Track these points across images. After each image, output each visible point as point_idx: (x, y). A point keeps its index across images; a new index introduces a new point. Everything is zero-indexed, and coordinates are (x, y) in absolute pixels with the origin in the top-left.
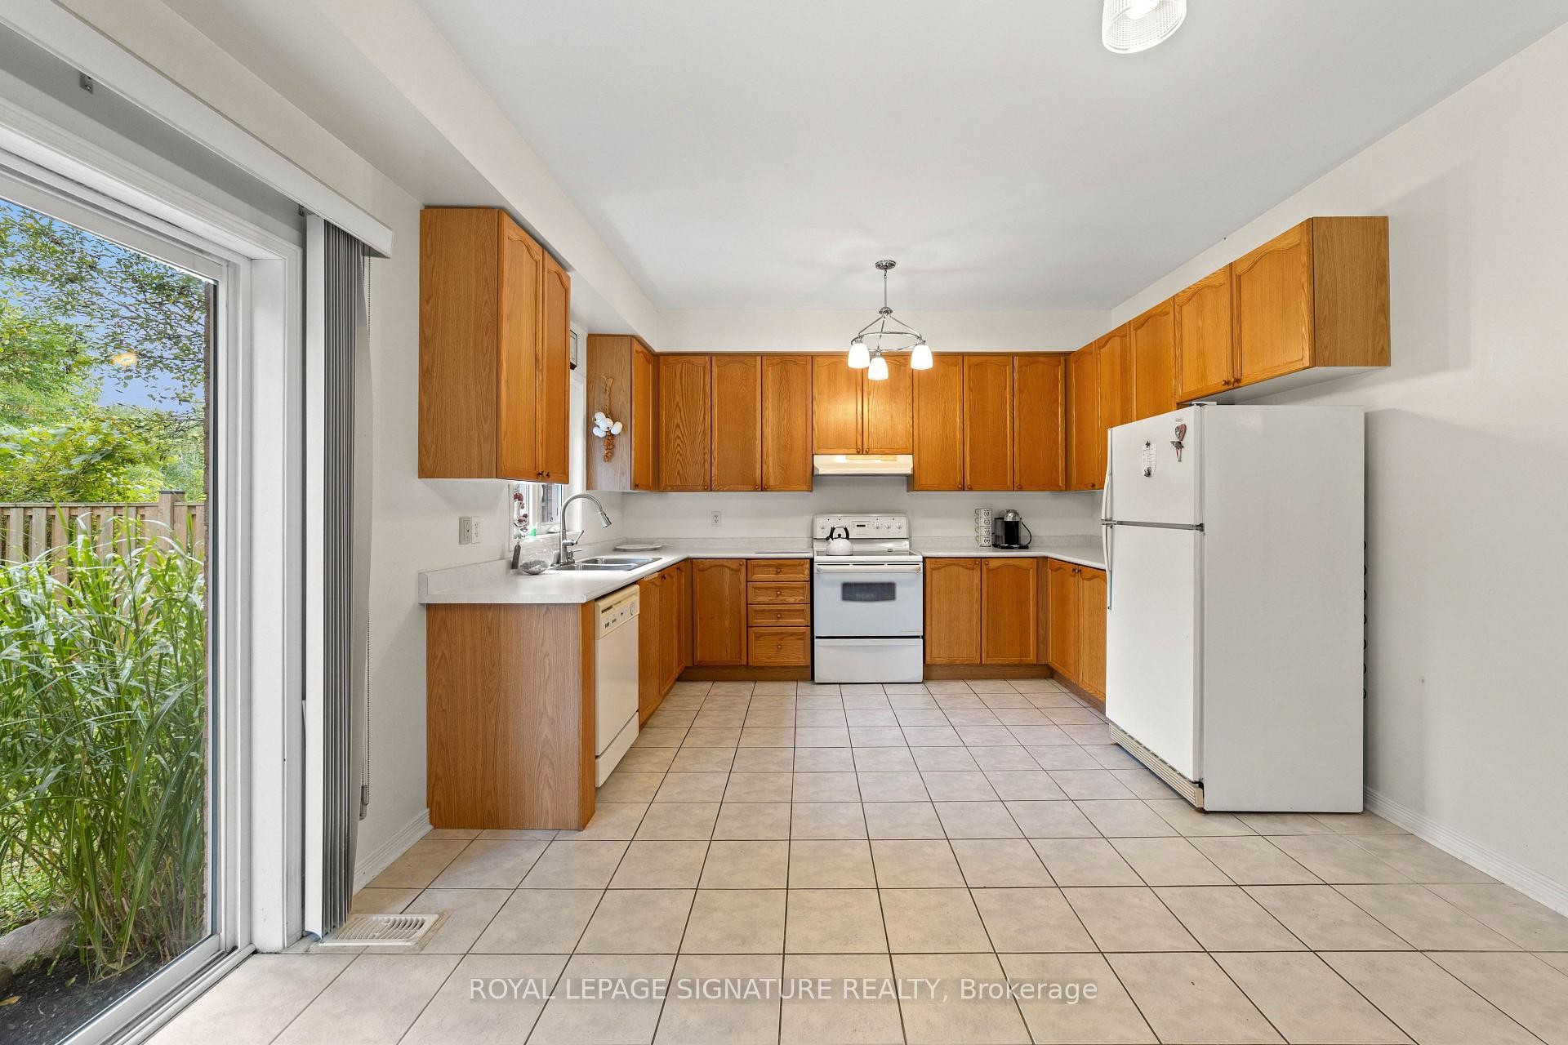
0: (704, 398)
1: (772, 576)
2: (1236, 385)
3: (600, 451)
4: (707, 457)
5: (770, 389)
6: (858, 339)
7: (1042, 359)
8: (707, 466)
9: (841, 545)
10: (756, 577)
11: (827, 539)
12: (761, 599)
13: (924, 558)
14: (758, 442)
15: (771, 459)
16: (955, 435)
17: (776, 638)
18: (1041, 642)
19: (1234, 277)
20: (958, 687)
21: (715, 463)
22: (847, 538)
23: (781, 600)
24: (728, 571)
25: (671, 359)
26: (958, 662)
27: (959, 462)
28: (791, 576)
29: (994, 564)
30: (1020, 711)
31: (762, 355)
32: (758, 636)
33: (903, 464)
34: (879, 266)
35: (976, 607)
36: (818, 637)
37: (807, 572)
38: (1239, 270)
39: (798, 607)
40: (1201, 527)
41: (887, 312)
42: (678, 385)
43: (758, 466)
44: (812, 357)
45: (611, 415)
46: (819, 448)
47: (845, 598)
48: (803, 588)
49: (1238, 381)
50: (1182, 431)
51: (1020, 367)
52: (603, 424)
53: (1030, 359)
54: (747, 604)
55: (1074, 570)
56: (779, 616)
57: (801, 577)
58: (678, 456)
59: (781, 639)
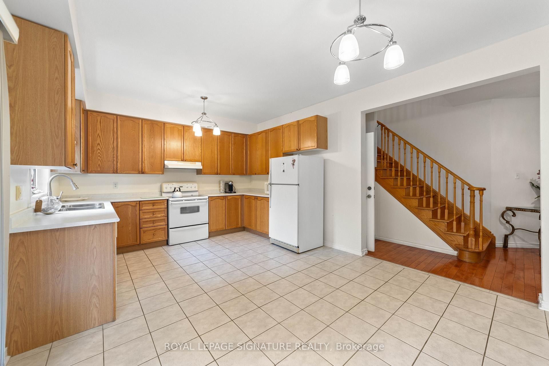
0: (113, 133)
1: (151, 207)
2: (299, 150)
4: (115, 159)
5: (146, 134)
6: (196, 122)
7: (240, 135)
8: (115, 163)
9: (178, 194)
10: (144, 208)
11: (173, 192)
12: (146, 217)
13: (209, 197)
14: (141, 154)
15: (146, 162)
16: (215, 156)
17: (153, 231)
18: (242, 220)
19: (299, 124)
20: (220, 238)
21: (119, 162)
22: (180, 191)
23: (155, 216)
24: (130, 206)
25: (95, 114)
26: (219, 230)
27: (216, 165)
28: (159, 207)
29: (229, 198)
30: (243, 241)
31: (142, 119)
32: (145, 232)
33: (198, 165)
34: (202, 98)
35: (224, 211)
36: (170, 229)
37: (166, 204)
38: (300, 123)
39: (162, 218)
40: (298, 185)
41: (204, 114)
42: (99, 126)
43: (140, 163)
44: (164, 124)
46: (166, 158)
47: (181, 213)
48: (164, 211)
49: (300, 149)
50: (294, 161)
51: (234, 137)
53: (236, 135)
54: (140, 219)
55: (255, 198)
56: (154, 222)
57: (163, 207)
58: (99, 158)
59: (155, 231)
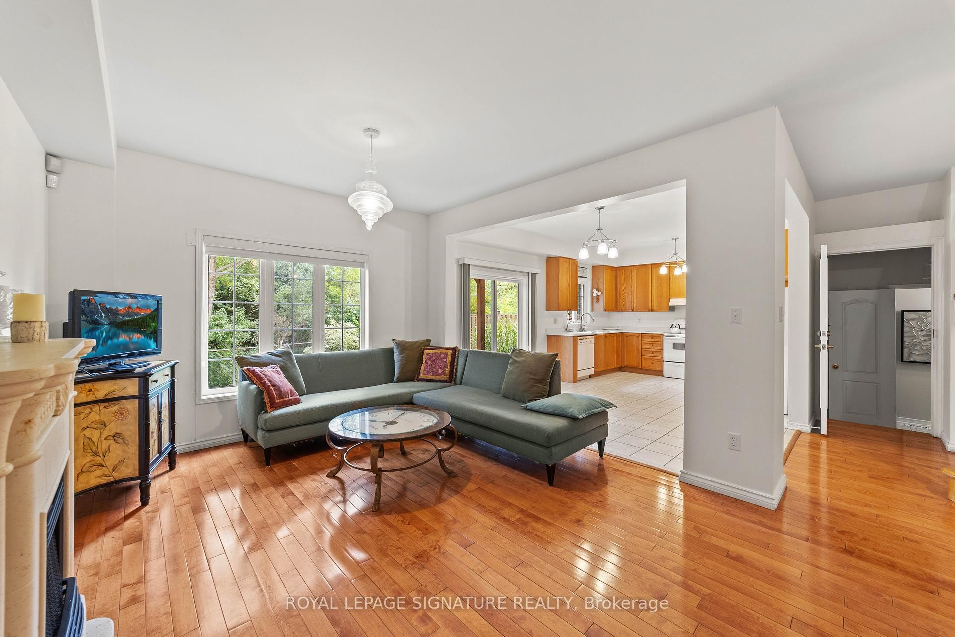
0: (631, 280)
1: (650, 340)
3: (595, 300)
4: (633, 300)
5: (654, 276)
8: (633, 303)
10: (644, 340)
12: (646, 347)
14: (650, 294)
15: (654, 300)
17: (651, 360)
21: (635, 302)
23: (653, 348)
24: (635, 337)
28: (655, 340)
31: (651, 264)
32: (645, 359)
36: (664, 361)
37: (662, 339)
39: (657, 350)
42: (623, 277)
43: (650, 303)
45: (598, 290)
46: (672, 296)
47: (674, 348)
48: (659, 344)
52: (596, 292)
54: (641, 348)
56: (652, 353)
57: (659, 340)
58: (623, 300)
59: (653, 361)
